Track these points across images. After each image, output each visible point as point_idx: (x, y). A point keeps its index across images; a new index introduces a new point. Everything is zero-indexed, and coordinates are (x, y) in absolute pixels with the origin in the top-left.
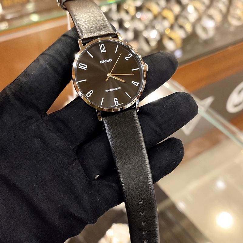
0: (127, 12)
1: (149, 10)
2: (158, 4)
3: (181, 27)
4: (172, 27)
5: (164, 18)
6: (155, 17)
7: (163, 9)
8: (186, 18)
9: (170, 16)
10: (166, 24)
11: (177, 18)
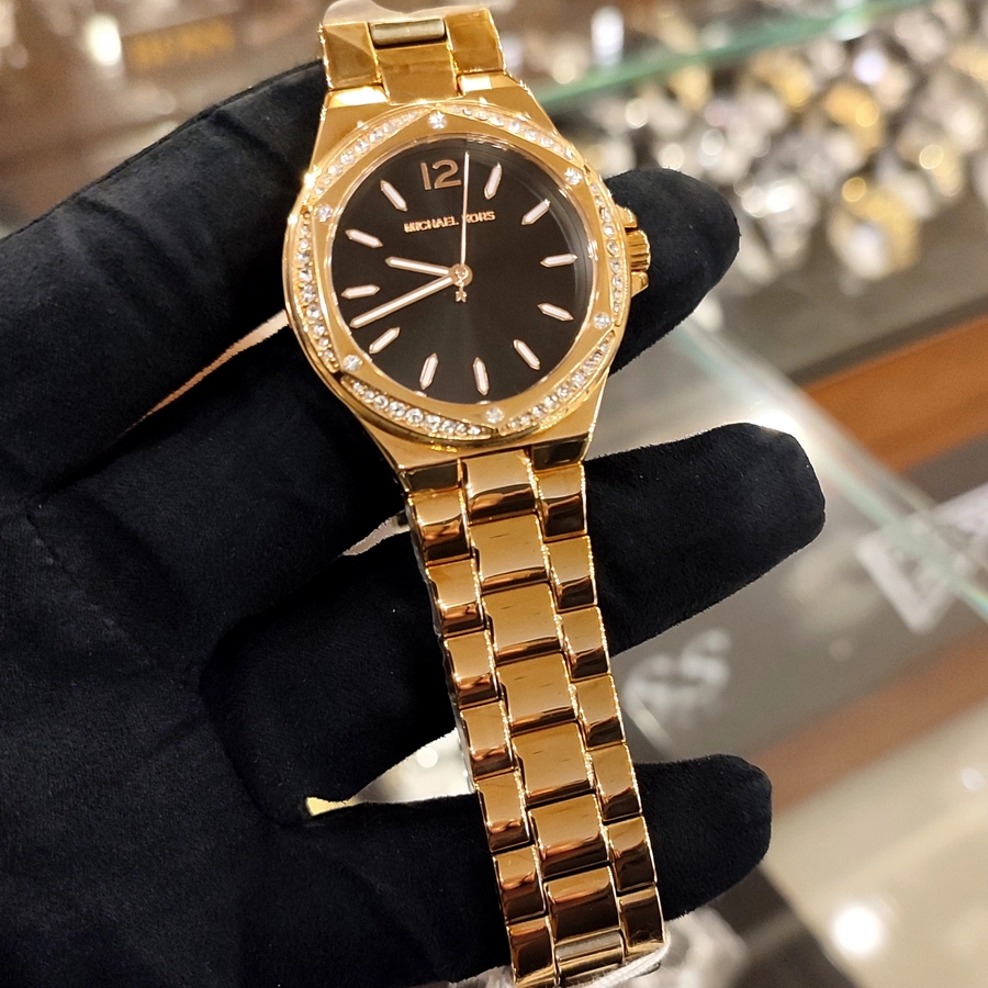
0: (671, 95)
1: (765, 86)
2: (805, 59)
3: (911, 167)
4: (868, 170)
5: (834, 125)
6: (795, 122)
7: (829, 84)
8: (937, 129)
9: (863, 117)
10: (846, 153)
11: (895, 124)
